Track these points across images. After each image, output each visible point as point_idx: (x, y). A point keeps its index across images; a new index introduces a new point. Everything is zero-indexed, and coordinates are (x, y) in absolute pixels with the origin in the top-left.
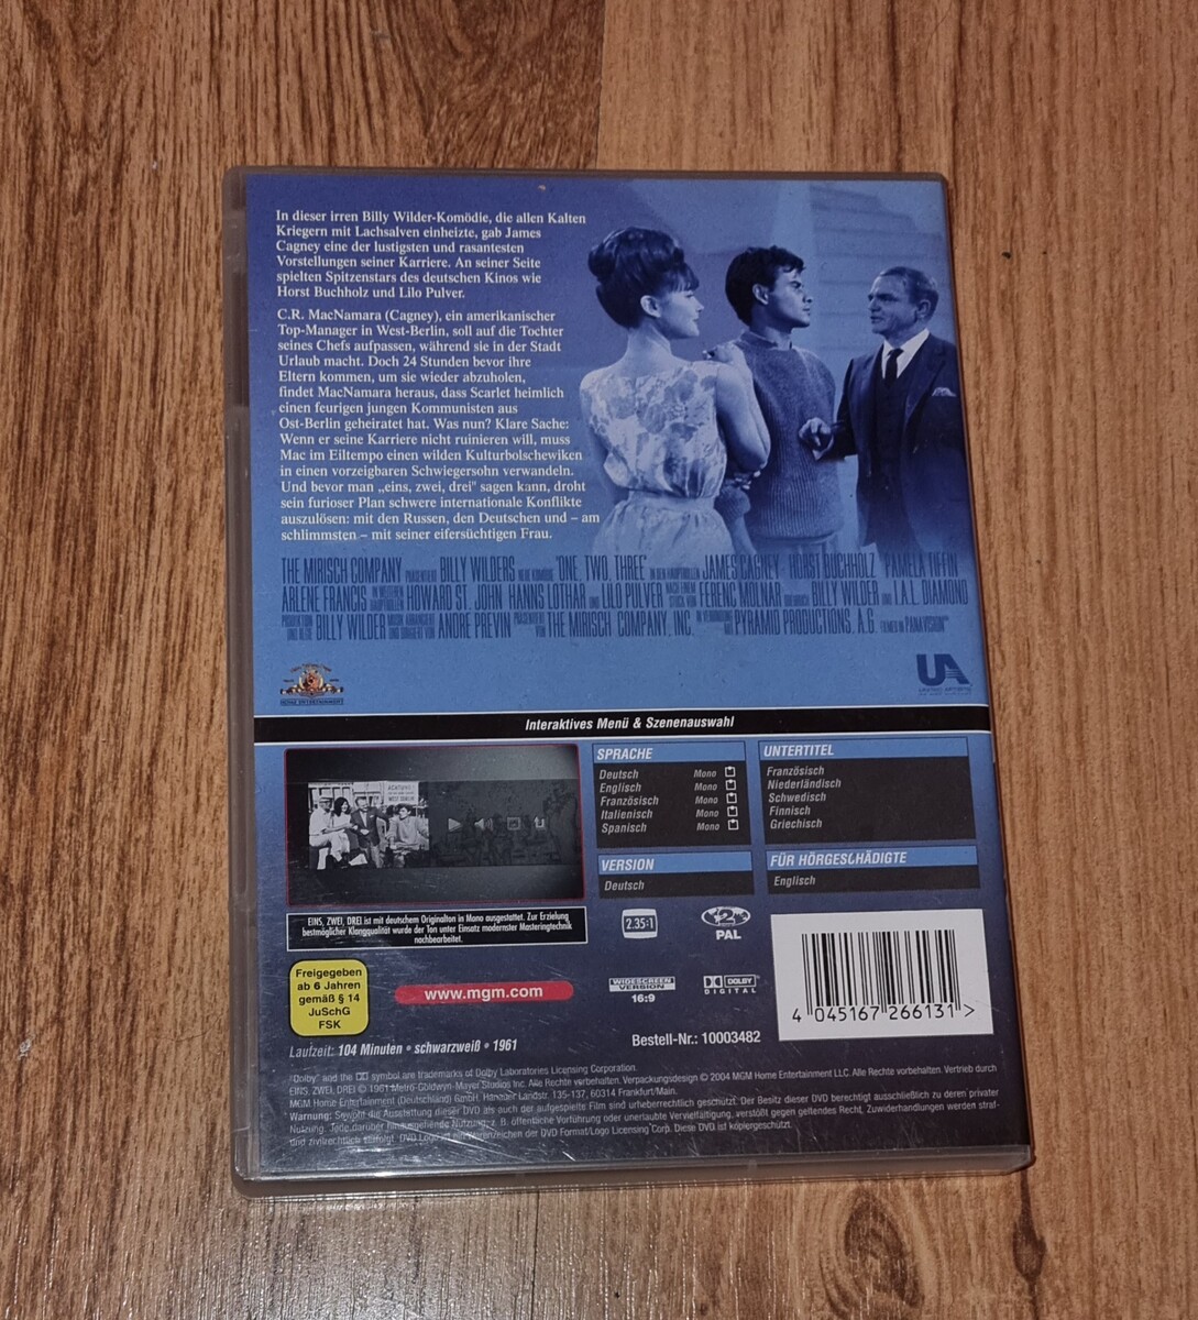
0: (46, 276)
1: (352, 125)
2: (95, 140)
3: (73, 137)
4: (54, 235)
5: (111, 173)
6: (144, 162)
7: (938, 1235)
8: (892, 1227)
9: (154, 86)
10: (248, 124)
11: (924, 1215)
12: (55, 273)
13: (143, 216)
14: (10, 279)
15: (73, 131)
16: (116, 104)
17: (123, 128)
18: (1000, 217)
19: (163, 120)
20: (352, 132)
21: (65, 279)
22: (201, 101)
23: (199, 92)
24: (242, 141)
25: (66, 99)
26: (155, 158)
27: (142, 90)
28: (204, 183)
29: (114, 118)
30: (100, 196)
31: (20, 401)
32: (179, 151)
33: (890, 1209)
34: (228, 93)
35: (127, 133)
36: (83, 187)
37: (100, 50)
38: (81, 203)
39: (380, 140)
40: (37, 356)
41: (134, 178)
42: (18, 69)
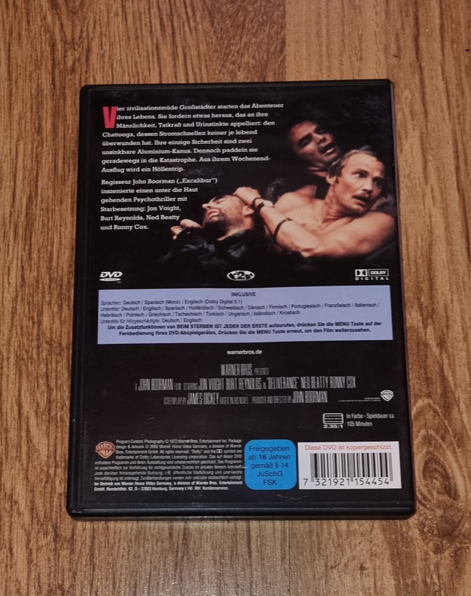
0: (61, 101)
1: (182, 27)
2: (77, 44)
3: (69, 44)
4: (63, 84)
5: (84, 57)
6: (97, 51)
7: (464, 469)
8: (443, 467)
9: (100, 20)
10: (139, 31)
11: (457, 461)
12: (65, 100)
13: (99, 73)
14: (47, 104)
15: (68, 42)
16: (85, 29)
17: (88, 39)
18: (463, 35)
19: (104, 33)
20: (182, 30)
21: (69, 101)
22: (119, 24)
23: (118, 20)
24: (137, 38)
25: (65, 29)
26: (102, 49)
27: (95, 22)
28: (122, 57)
29: (84, 35)
30: (81, 67)
31: (54, 152)
32: (112, 45)
33: (442, 459)
34: (130, 18)
35: (90, 40)
36: (74, 64)
37: (77, 8)
38: (73, 70)
39: (194, 32)
40: (60, 134)
41: (94, 58)
42: (45, 19)
